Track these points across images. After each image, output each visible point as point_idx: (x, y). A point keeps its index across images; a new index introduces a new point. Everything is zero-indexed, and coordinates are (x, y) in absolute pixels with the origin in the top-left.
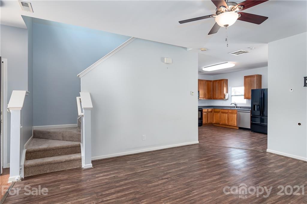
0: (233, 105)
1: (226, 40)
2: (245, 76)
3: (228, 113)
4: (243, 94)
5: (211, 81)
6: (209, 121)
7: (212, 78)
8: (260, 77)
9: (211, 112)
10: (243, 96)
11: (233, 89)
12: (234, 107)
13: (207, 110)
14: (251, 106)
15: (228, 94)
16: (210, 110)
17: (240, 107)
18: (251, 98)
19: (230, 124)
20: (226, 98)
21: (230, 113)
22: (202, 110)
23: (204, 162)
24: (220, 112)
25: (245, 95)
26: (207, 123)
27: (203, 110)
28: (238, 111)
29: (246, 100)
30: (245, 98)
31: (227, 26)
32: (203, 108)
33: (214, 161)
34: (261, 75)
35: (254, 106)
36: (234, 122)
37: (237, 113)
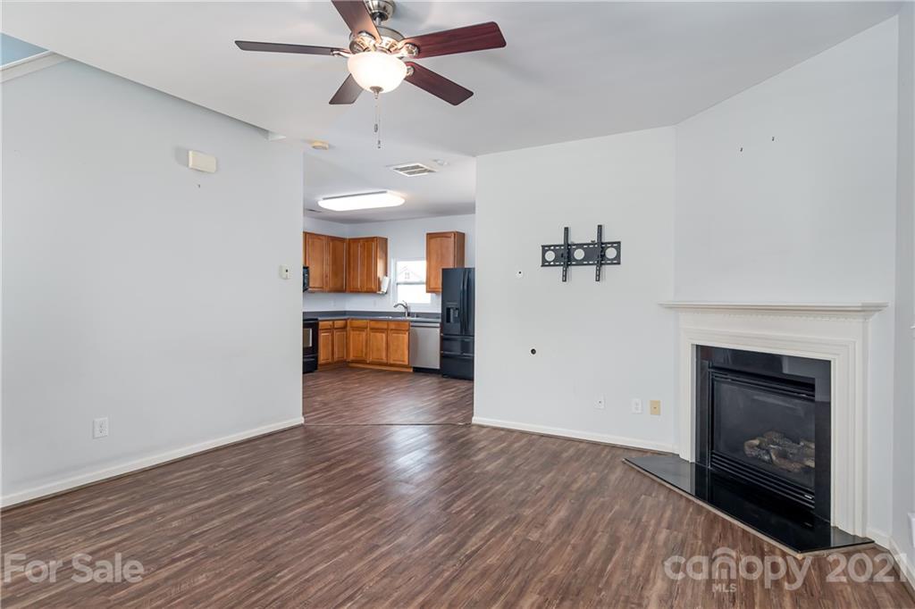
0: (401, 309)
1: (376, 130)
2: (428, 234)
3: (387, 329)
4: (425, 280)
5: (342, 240)
6: (336, 356)
7: (346, 232)
8: (460, 238)
9: (344, 328)
10: (424, 286)
11: (401, 264)
12: (403, 314)
13: (331, 323)
14: (440, 312)
15: (387, 279)
16: (339, 324)
17: (418, 315)
18: (441, 290)
19: (392, 362)
20: (384, 289)
21: (392, 330)
22: (318, 324)
23: (315, 477)
24: (366, 328)
25: (428, 283)
26: (330, 360)
27: (321, 323)
28: (412, 324)
29: (430, 294)
30: (428, 292)
31: (378, 89)
32: (320, 318)
33: (345, 470)
34: (464, 234)
35: (448, 310)
36: (403, 354)
37: (408, 330)
